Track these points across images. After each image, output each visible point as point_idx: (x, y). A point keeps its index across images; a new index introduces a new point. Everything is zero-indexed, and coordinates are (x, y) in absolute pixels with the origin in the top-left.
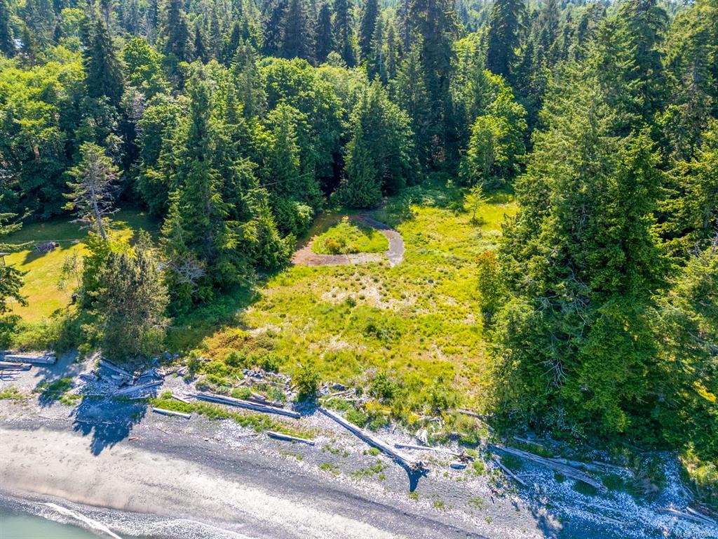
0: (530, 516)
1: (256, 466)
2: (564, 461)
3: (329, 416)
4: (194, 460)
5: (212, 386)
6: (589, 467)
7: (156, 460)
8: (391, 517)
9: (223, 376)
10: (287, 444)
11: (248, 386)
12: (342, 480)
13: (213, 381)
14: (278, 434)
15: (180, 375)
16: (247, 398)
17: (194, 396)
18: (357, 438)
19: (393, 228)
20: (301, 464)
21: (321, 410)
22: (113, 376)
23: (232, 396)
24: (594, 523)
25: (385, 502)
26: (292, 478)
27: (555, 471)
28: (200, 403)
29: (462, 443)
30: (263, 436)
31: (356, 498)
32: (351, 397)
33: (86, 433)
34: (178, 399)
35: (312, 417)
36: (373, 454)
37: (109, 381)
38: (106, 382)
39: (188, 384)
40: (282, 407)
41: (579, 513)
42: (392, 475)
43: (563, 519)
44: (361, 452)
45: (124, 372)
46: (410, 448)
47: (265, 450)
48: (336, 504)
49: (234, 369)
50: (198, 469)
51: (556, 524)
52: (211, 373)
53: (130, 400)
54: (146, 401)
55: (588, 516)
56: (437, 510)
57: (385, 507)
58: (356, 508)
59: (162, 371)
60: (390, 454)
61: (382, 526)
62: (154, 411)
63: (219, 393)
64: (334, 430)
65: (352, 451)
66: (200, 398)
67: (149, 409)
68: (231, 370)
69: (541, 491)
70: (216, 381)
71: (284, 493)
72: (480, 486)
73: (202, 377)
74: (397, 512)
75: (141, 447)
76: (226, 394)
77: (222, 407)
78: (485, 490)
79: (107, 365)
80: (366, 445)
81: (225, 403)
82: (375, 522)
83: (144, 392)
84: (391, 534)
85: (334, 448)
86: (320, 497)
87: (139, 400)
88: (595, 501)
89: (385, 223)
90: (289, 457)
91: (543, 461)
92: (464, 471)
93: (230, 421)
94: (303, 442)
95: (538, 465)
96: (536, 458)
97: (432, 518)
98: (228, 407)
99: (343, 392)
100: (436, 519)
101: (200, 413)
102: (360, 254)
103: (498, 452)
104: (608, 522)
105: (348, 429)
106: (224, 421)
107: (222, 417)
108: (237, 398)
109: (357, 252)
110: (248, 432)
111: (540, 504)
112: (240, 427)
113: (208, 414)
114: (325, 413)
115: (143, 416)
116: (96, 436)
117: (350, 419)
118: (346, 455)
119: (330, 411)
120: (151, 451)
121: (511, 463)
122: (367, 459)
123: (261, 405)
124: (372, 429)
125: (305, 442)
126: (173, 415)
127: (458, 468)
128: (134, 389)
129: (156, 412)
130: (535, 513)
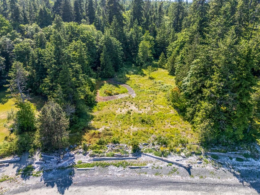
0: (230, 173)
1: (132, 181)
2: (230, 152)
3: (148, 155)
4: (106, 185)
5: (96, 154)
6: (238, 153)
7: (90, 189)
8: (189, 186)
9: (99, 149)
10: (138, 169)
11: (111, 151)
12: (165, 177)
13: (96, 152)
14: (133, 166)
15: (80, 153)
16: (113, 156)
17: (91, 160)
18: (162, 161)
19: (125, 83)
20: (147, 175)
21: (144, 154)
22: (52, 160)
23: (107, 156)
24: (248, 170)
25: (184, 181)
26: (148, 182)
27: (229, 156)
28: (95, 162)
29: (197, 154)
30: (127, 169)
31: (174, 182)
32: (152, 147)
33: (53, 186)
34: (85, 163)
35: (141, 157)
36: (170, 165)
37: (51, 162)
38: (49, 163)
39: (86, 156)
40: (128, 156)
41: (243, 168)
42: (181, 171)
43: (239, 171)
44: (166, 166)
45: (56, 157)
46: (181, 160)
47: (131, 174)
48: (168, 187)
49: (103, 146)
50: (109, 188)
51: (238, 173)
52: (94, 149)
53: (65, 168)
54: (72, 167)
55: (245, 168)
56: (202, 179)
57: (185, 183)
58: (175, 186)
59: (73, 153)
60: (176, 164)
61: (188, 190)
62: (78, 170)
63: (101, 157)
64: (152, 160)
65: (163, 166)
66: (94, 160)
67: (75, 170)
68: (102, 146)
69: (228, 164)
70: (98, 152)
71: (147, 188)
72: (210, 167)
73: (90, 152)
74: (190, 183)
75: (81, 185)
76: (104, 156)
77: (105, 161)
78: (212, 168)
79: (46, 156)
80: (166, 163)
81: (105, 160)
82: (185, 189)
83: (69, 163)
84: (192, 192)
85: (156, 166)
86: (161, 186)
87: (69, 167)
88: (244, 163)
89: (120, 82)
90: (142, 174)
91: (224, 154)
92: (202, 163)
93: (111, 166)
94: (144, 167)
95: (223, 156)
96: (222, 154)
97: (202, 182)
98: (108, 161)
99: (148, 146)
100: (204, 182)
101: (98, 166)
102: (119, 95)
103: (209, 154)
104: (251, 168)
105: (157, 159)
106: (109, 167)
107: (108, 165)
108: (109, 157)
109: (118, 94)
110: (121, 169)
111: (230, 168)
112: (117, 168)
113: (101, 166)
114: (146, 155)
115: (74, 173)
116: (58, 186)
117: (156, 155)
118: (161, 168)
119: (147, 154)
120: (86, 186)
121: (215, 157)
122: (169, 168)
123: (120, 157)
124: (165, 157)
125: (145, 167)
126: (87, 169)
127: (200, 163)
128: (64, 163)
129: (79, 170)
130: (231, 172)
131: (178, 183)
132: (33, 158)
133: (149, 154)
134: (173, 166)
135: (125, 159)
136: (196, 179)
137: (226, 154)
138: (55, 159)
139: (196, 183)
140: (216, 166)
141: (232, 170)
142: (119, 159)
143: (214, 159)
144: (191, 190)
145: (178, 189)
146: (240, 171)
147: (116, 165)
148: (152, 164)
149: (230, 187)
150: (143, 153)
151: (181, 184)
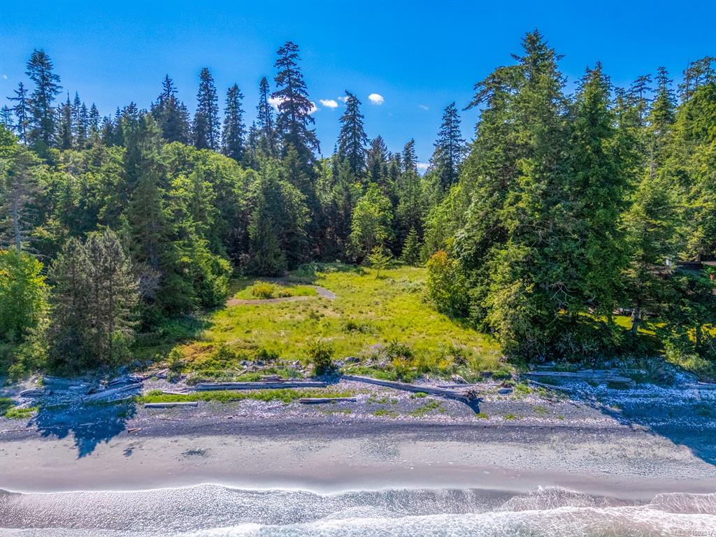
0: (591, 409)
1: (305, 425)
2: (590, 371)
3: (357, 379)
5: (208, 378)
8: (474, 433)
9: (218, 369)
10: (327, 405)
11: (252, 372)
12: (404, 418)
13: (207, 374)
15: (161, 377)
16: (257, 380)
18: (396, 390)
19: (311, 284)
20: (352, 416)
21: (346, 378)
22: (72, 387)
23: (238, 381)
25: (459, 424)
26: (352, 426)
27: (586, 380)
28: (201, 393)
29: (497, 378)
30: (295, 405)
31: (429, 426)
32: (370, 365)
34: (172, 394)
35: (338, 384)
36: (421, 397)
37: (68, 393)
38: (63, 394)
39: (176, 383)
40: (300, 381)
41: (627, 400)
42: (451, 407)
44: (408, 398)
46: (453, 387)
47: (305, 413)
48: (411, 435)
49: (229, 362)
50: (235, 439)
51: (616, 410)
52: (201, 369)
53: (108, 403)
54: (130, 401)
56: (510, 421)
57: (463, 426)
58: (433, 434)
60: (439, 394)
61: (469, 439)
62: (147, 407)
63: (220, 382)
64: (369, 389)
65: (399, 399)
66: (199, 389)
67: (138, 406)
68: (226, 363)
69: (586, 393)
70: (212, 374)
71: (350, 437)
72: (533, 400)
73: (189, 374)
74: (476, 428)
75: (150, 435)
76: (229, 381)
77: (232, 392)
78: (540, 401)
79: (58, 381)
80: (409, 392)
81: (233, 389)
83: (122, 395)
84: (482, 444)
85: (378, 399)
86: (392, 433)
87: (120, 402)
88: (631, 392)
90: (336, 414)
91: (574, 374)
92: (513, 393)
93: (248, 400)
94: (343, 400)
96: (566, 374)
97: (512, 425)
98: (240, 391)
99: (359, 363)
100: (516, 425)
101: (208, 400)
102: (293, 297)
104: (652, 400)
105: (383, 385)
106: (241, 401)
107: (237, 399)
108: (246, 381)
109: (290, 296)
110: (276, 404)
111: (593, 401)
112: (263, 402)
113: (218, 399)
114: (351, 378)
115: (134, 413)
117: (380, 377)
118: (395, 402)
119: (356, 376)
120: (165, 436)
121: (548, 382)
122: (418, 401)
123: (276, 383)
124: (406, 382)
125: (346, 400)
126: (175, 406)
127: (506, 392)
128: (108, 392)
129: (150, 407)
130: (593, 406)
131: (441, 426)
132: (18, 385)
133: (362, 377)
134: (429, 397)
135: (291, 387)
136: (495, 420)
137: (579, 375)
139: (495, 427)
140: (550, 397)
141: (598, 404)
142: (272, 388)
143: (546, 385)
144: (479, 440)
145: (440, 438)
146: (623, 405)
147: (262, 398)
148: (368, 396)
149: (592, 433)
150: (345, 374)
151: (451, 428)
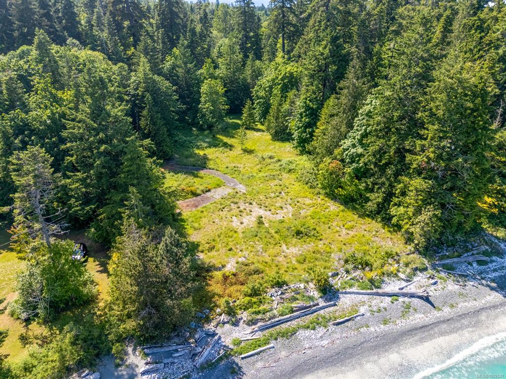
0: (483, 287)
2: (466, 255)
3: (350, 293)
4: (316, 370)
5: (259, 317)
6: (475, 252)
8: (445, 326)
10: (349, 324)
13: (258, 313)
14: (338, 321)
15: (224, 323)
16: (292, 311)
17: (256, 331)
20: (372, 329)
21: (342, 293)
23: (281, 315)
25: (433, 321)
27: (466, 262)
28: (267, 333)
29: (421, 270)
30: (331, 328)
31: (421, 328)
32: (347, 277)
34: (248, 340)
35: (341, 300)
39: (238, 326)
40: (318, 304)
42: (418, 305)
48: (416, 338)
49: (262, 297)
51: (494, 285)
52: (248, 309)
53: (214, 363)
54: (227, 356)
56: (454, 310)
57: (436, 323)
58: (426, 333)
61: (446, 333)
62: (243, 358)
63: (270, 319)
64: (362, 300)
65: (385, 305)
66: (262, 329)
67: (237, 360)
68: (260, 299)
72: (452, 286)
73: (244, 315)
74: (444, 321)
76: (274, 317)
77: (283, 326)
78: (457, 287)
80: (386, 297)
81: (282, 323)
82: (442, 334)
84: (455, 334)
85: (375, 309)
92: (439, 283)
93: (301, 332)
94: (357, 316)
95: (457, 263)
96: (455, 260)
98: (289, 323)
100: (460, 313)
101: (276, 339)
102: (212, 191)
105: (368, 295)
106: (297, 334)
107: (294, 332)
108: (286, 314)
109: (209, 191)
110: (321, 331)
111: (480, 280)
112: (312, 331)
113: (283, 336)
114: (346, 293)
115: (240, 368)
117: (363, 289)
118: (385, 309)
119: (348, 290)
121: (449, 269)
122: (397, 305)
123: (306, 310)
124: (378, 287)
125: (359, 315)
129: (245, 358)
130: (483, 285)
131: (426, 326)
132: (127, 363)
133: (351, 290)
134: (401, 299)
135: (317, 311)
136: (447, 311)
137: (462, 259)
138: (182, 351)
139: (452, 318)
140: (458, 282)
141: (484, 282)
142: (306, 315)
143: (450, 272)
144: (451, 332)
145: (432, 337)
146: (494, 280)
147: (308, 327)
148: (366, 307)
149: (497, 309)
150: (340, 290)
151: (432, 326)
